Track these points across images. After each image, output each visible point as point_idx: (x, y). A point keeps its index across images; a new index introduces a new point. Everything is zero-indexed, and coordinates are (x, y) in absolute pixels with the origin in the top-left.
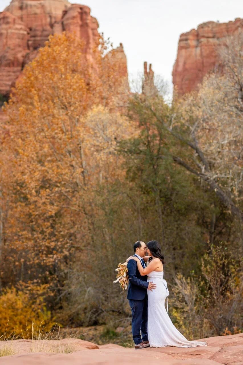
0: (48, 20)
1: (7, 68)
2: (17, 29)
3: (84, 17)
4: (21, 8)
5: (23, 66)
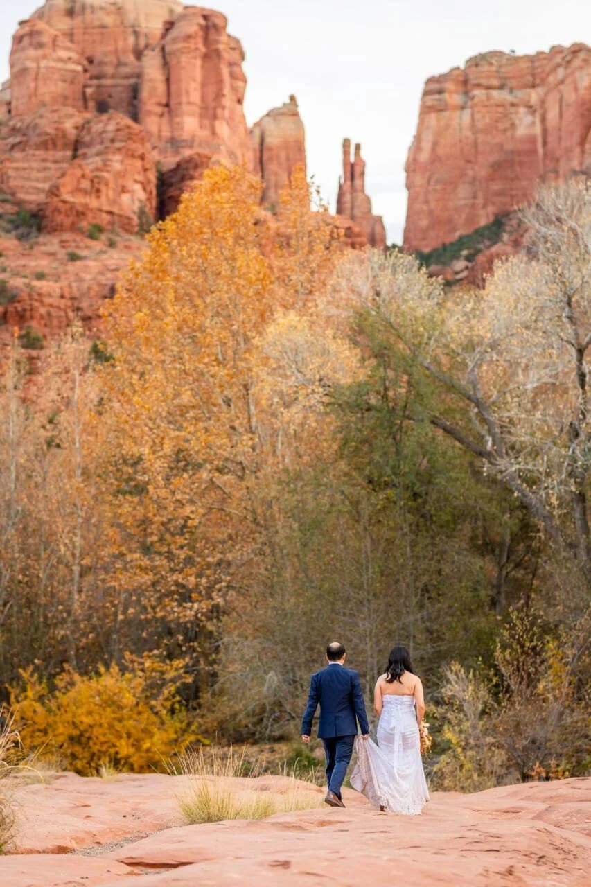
0: (131, 40)
1: (41, 153)
2: (60, 60)
3: (213, 36)
4: (70, 13)
5: (76, 150)
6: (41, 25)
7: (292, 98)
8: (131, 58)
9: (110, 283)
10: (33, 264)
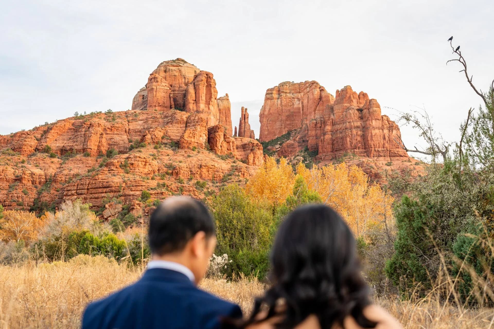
0: (183, 80)
1: (177, 125)
2: (163, 86)
3: (209, 80)
4: (165, 71)
5: (186, 124)
6: (157, 75)
7: (227, 95)
8: (183, 85)
9: (200, 164)
10: (178, 158)
